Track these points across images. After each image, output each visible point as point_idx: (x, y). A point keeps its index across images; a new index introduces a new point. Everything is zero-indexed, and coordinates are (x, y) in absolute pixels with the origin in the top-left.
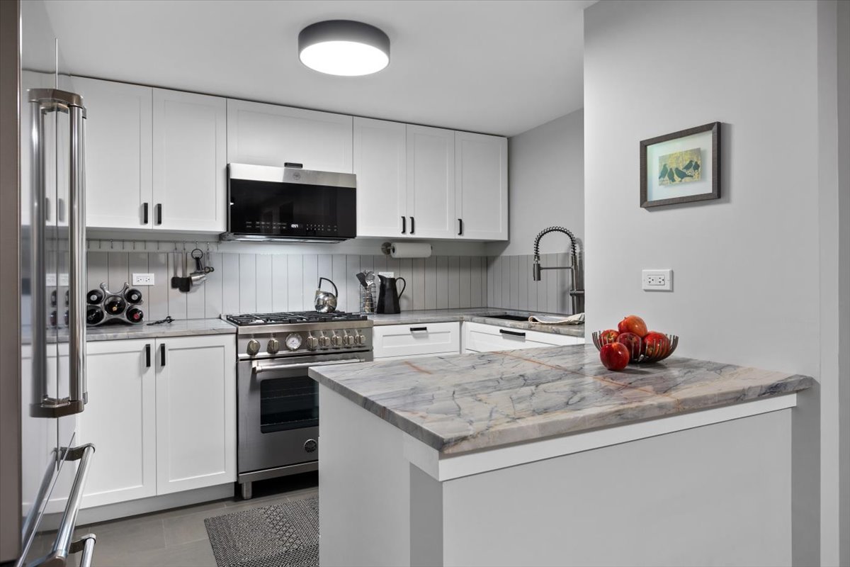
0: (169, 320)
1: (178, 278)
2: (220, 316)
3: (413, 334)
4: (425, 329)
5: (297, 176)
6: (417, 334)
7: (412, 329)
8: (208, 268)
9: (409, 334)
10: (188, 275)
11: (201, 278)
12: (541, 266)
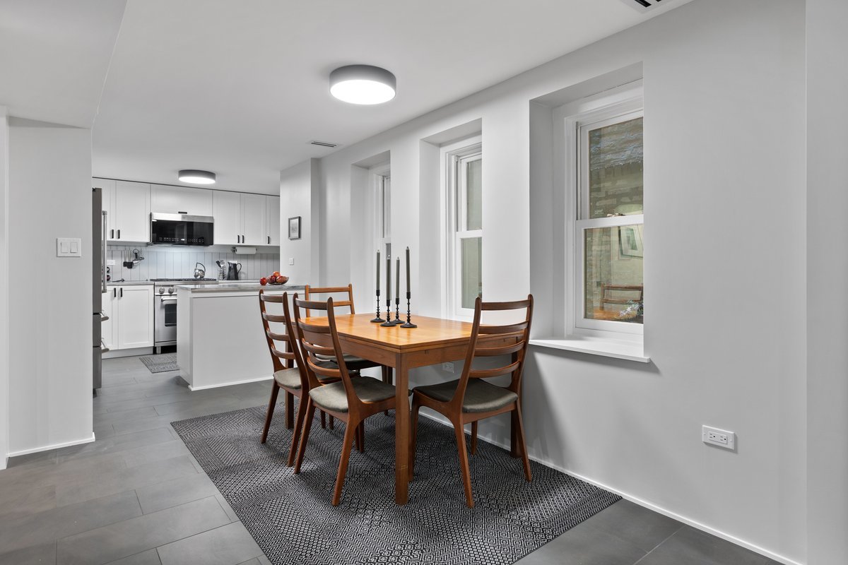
0: (123, 280)
1: (127, 262)
2: (147, 279)
5: (184, 218)
8: (141, 258)
10: (131, 261)
11: (138, 262)
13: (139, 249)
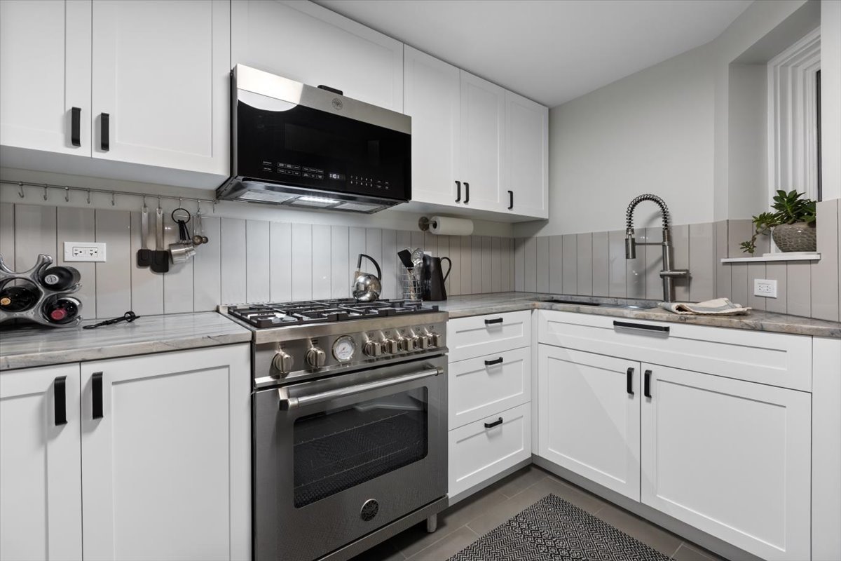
0: (131, 317)
1: (149, 251)
2: (218, 307)
3: (487, 328)
4: (500, 320)
5: (338, 104)
6: (492, 327)
7: (487, 322)
8: (199, 237)
9: (484, 328)
10: (166, 248)
11: (187, 252)
12: (636, 241)
13: (191, 207)
